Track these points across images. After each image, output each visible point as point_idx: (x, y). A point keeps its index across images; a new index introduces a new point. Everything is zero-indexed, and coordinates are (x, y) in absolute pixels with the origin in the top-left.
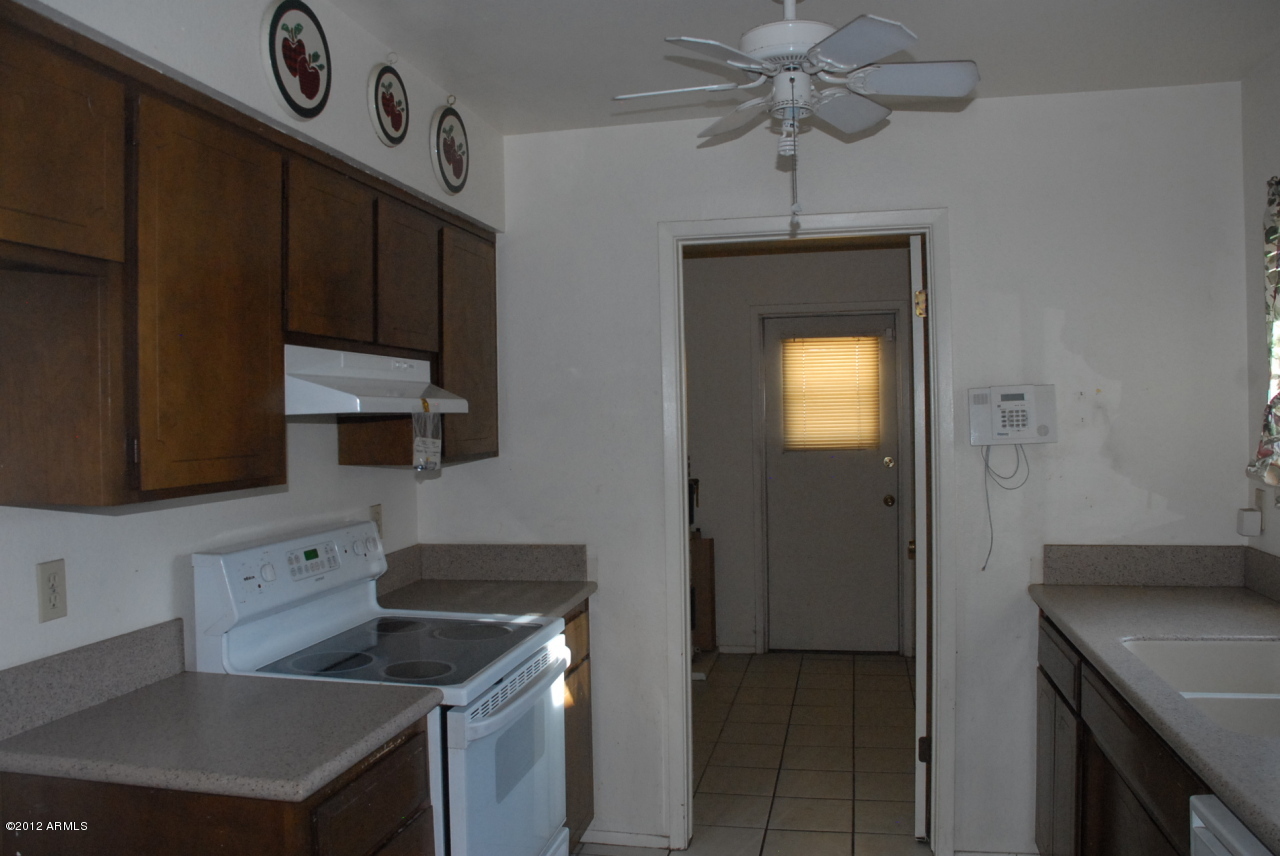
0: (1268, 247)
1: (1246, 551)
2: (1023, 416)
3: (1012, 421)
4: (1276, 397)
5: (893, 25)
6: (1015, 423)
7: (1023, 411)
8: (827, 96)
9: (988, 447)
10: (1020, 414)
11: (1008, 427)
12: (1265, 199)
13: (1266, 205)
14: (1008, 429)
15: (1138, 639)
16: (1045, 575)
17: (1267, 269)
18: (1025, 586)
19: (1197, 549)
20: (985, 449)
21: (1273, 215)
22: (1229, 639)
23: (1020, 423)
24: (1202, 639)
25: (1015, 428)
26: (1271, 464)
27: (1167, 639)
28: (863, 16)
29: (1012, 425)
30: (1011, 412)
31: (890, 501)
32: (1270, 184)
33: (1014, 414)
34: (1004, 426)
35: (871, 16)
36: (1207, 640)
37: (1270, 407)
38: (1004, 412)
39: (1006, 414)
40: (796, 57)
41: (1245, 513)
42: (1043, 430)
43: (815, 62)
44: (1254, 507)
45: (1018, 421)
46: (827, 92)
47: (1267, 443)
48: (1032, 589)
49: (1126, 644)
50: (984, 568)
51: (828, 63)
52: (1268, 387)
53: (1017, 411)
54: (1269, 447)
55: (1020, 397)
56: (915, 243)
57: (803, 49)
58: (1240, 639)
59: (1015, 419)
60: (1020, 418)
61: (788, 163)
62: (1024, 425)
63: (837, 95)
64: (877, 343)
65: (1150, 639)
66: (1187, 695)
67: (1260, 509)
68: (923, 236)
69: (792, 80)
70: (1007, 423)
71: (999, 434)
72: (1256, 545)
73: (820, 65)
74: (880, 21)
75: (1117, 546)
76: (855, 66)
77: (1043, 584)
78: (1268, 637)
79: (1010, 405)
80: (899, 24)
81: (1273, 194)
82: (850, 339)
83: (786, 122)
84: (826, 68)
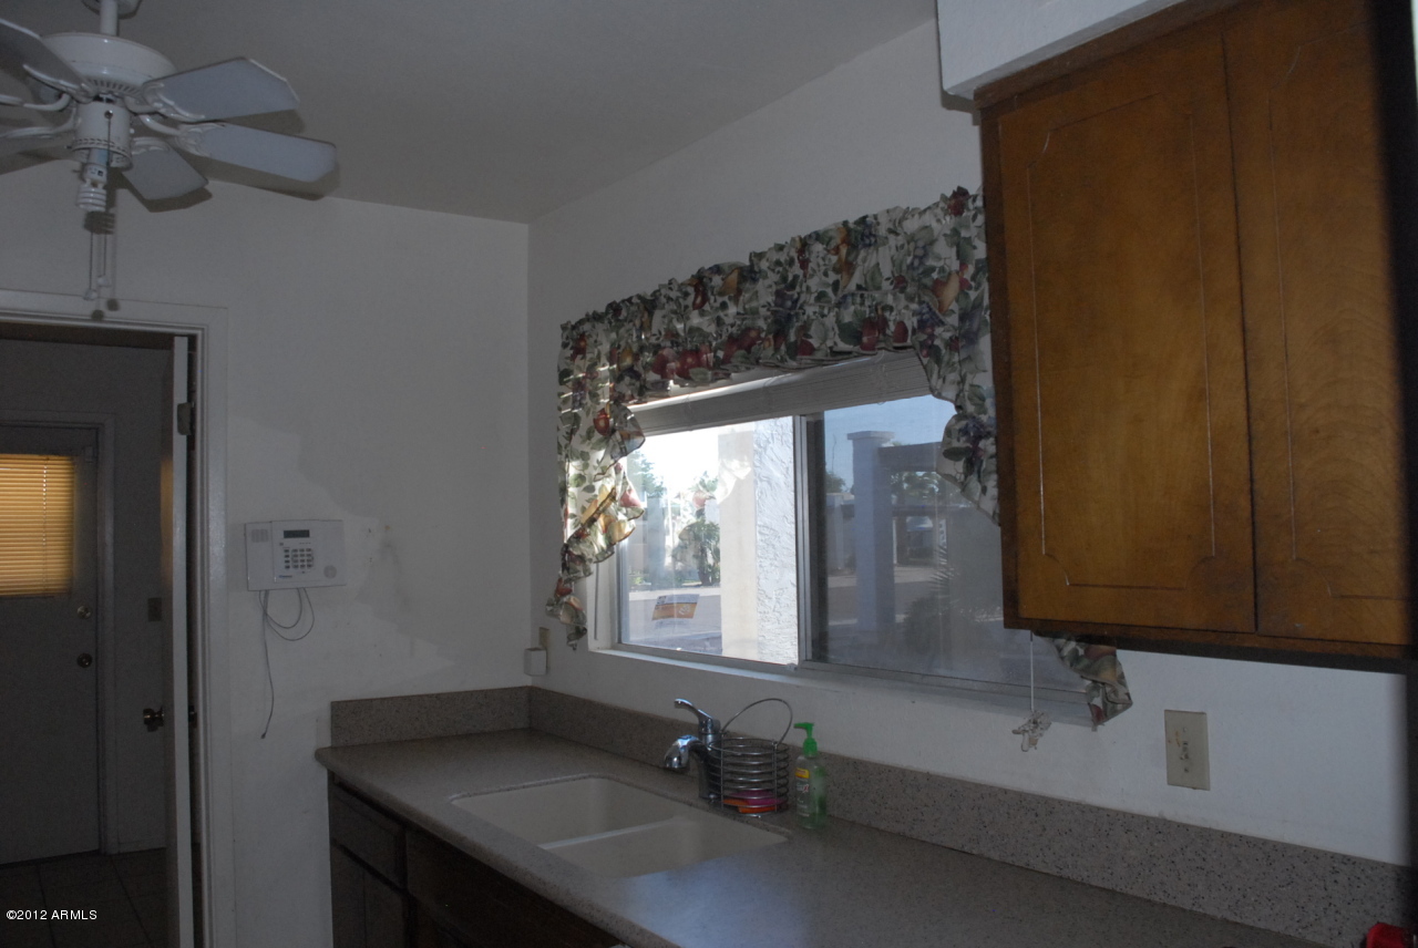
0: (563, 388)
1: (532, 692)
2: (309, 555)
3: (296, 561)
4: (572, 536)
5: (279, 80)
6: (300, 564)
7: (309, 550)
8: (140, 147)
9: (267, 592)
10: (305, 553)
11: (291, 569)
12: (560, 342)
13: (559, 347)
14: (292, 571)
15: (464, 796)
16: (334, 736)
17: (560, 409)
18: (311, 752)
19: (486, 693)
20: (263, 593)
21: (567, 358)
22: (547, 783)
23: (306, 563)
24: (524, 787)
25: (299, 569)
26: (566, 603)
27: (491, 792)
28: (243, 58)
29: (296, 567)
30: (295, 551)
31: (84, 660)
32: (564, 328)
33: (299, 553)
34: (288, 567)
35: (253, 61)
36: (528, 787)
37: (567, 546)
38: (287, 551)
39: (290, 554)
40: (121, 86)
41: (533, 653)
42: (330, 571)
43: (150, 99)
44: (540, 647)
45: (303, 561)
46: (140, 141)
47: (566, 582)
48: (319, 755)
49: (454, 802)
50: (263, 736)
51: (165, 105)
52: (563, 525)
53: (302, 550)
54: (568, 585)
55: (305, 534)
56: (181, 346)
57: (139, 80)
58: (557, 782)
59: (299, 558)
60: (305, 558)
61: (99, 223)
62: (309, 566)
63: (152, 148)
64: (73, 464)
65: (475, 794)
66: (546, 847)
67: (546, 649)
68: (192, 340)
69: (108, 115)
70: (290, 564)
71: (281, 576)
72: (540, 684)
73: (157, 105)
74: (263, 71)
75: (408, 697)
76: (203, 117)
77: (331, 748)
78: (580, 775)
79: (294, 543)
80: (285, 80)
81: (567, 338)
82: (36, 457)
83: (94, 167)
84: (163, 111)
